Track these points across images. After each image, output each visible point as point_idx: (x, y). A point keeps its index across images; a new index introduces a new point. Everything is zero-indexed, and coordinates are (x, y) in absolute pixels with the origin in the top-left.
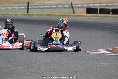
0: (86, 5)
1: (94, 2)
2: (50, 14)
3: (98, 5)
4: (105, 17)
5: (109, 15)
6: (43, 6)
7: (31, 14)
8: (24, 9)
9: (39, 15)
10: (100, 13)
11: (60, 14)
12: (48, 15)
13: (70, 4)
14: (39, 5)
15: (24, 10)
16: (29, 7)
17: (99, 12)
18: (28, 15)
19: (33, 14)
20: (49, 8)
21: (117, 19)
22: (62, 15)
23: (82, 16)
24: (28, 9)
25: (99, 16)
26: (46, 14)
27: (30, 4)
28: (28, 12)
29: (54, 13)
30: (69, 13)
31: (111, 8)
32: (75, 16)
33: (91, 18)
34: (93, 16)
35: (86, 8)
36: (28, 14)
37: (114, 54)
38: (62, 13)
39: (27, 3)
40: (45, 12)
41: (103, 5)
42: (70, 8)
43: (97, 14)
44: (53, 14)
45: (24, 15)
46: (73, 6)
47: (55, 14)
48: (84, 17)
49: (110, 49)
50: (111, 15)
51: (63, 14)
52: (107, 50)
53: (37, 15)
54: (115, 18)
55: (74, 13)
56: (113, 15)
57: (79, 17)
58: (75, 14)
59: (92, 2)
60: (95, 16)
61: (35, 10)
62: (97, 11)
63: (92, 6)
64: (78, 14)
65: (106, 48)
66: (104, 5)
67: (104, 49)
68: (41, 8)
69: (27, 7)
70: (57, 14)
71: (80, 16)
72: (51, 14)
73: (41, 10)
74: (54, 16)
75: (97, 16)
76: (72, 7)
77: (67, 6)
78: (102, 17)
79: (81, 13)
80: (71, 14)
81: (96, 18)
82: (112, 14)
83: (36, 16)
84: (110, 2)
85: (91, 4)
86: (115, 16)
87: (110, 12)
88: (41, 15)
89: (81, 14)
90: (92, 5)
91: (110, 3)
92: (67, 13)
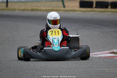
2: (35, 8)
4: (103, 12)
9: (21, 9)
10: (96, 7)
11: (48, 9)
12: (32, 10)
17: (94, 5)
18: (8, 10)
19: (13, 8)
23: (75, 11)
26: (30, 8)
28: (7, 6)
30: (58, 7)
32: (66, 11)
34: (88, 11)
36: (7, 8)
45: (3, 10)
49: (115, 52)
50: (109, 9)
51: (51, 8)
52: (111, 53)
53: (19, 10)
55: (64, 7)
56: (113, 10)
58: (66, 9)
60: (91, 11)
64: (70, 9)
65: (110, 50)
67: (106, 51)
70: (44, 8)
71: (72, 11)
72: (37, 8)
74: (40, 10)
78: (100, 12)
80: (61, 9)
81: (92, 13)
82: (111, 8)
83: (17, 11)
88: (24, 10)
89: (73, 9)
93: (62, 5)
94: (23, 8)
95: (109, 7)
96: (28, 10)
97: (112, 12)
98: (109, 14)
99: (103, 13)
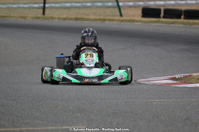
3: (162, 3)
5: (179, 20)
6: (71, 3)
9: (62, 18)
10: (164, 17)
11: (98, 18)
12: (76, 19)
16: (47, 5)
17: (162, 14)
18: (44, 19)
19: (52, 16)
21: (192, 26)
23: (134, 21)
24: (44, 8)
25: (163, 22)
26: (74, 17)
27: (47, 1)
28: (44, 13)
30: (113, 16)
32: (122, 21)
33: (148, 24)
34: (152, 22)
35: (141, 8)
36: (43, 16)
37: (183, 86)
38: (100, 15)
40: (73, 14)
41: (171, 4)
42: (115, 7)
43: (160, 17)
47: (88, 17)
48: (137, 23)
49: (177, 77)
50: (182, 20)
51: (102, 17)
52: (172, 79)
53: (59, 19)
54: (189, 26)
55: (121, 15)
56: (186, 21)
57: (129, 23)
58: (121, 18)
60: (156, 22)
61: (55, 9)
64: (128, 18)
65: (171, 76)
68: (66, 8)
69: (42, 5)
70: (93, 17)
71: (130, 21)
74: (88, 20)
76: (118, 5)
77: (110, 4)
78: (167, 23)
79: (133, 16)
80: (115, 18)
81: (157, 24)
82: (184, 18)
83: (56, 20)
85: (149, 1)
86: (188, 22)
88: (65, 19)
89: (132, 18)
92: (109, 16)
93: (119, 14)
94: (64, 16)
95: (183, 17)
96: (71, 19)
97: (184, 23)
98: (179, 27)
99: (172, 25)
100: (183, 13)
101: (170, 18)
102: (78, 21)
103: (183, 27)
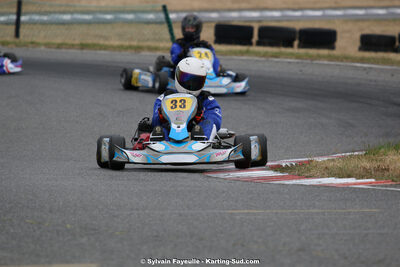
0: (214, 15)
1: (244, 5)
2: (90, 42)
3: (255, 14)
4: (276, 56)
5: (289, 50)
6: (72, 13)
7: (29, 40)
8: (7, 23)
9: (54, 44)
10: (259, 43)
11: (127, 43)
12: (83, 46)
13: (161, 8)
14: (57, 9)
15: (5, 27)
16: (23, 18)
17: (255, 37)
18: (17, 45)
19: (34, 39)
20: (88, 23)
21: (315, 62)
22: (130, 47)
24: (18, 23)
25: (257, 54)
26: (77, 42)
27: (24, 9)
28: (17, 34)
29: (106, 38)
30: (156, 40)
31: (298, 26)
33: (228, 57)
34: (235, 53)
35: (213, 25)
36: (17, 40)
37: (294, 182)
38: (131, 39)
39: (15, 5)
40: (76, 36)
41: (274, 17)
42: (161, 23)
43: (251, 44)
44: (102, 42)
45: (4, 44)
46: (172, 16)
47: (107, 43)
49: (284, 165)
50: (295, 50)
51: (135, 43)
52: (272, 167)
53: (48, 45)
54: (309, 61)
56: (303, 51)
59: (236, 6)
60: (242, 53)
61: (40, 27)
62: (251, 36)
63: (234, 17)
66: (276, 14)
68: (63, 23)
69: (14, 17)
70: (116, 43)
72: (96, 41)
73: (61, 27)
74: (105, 48)
75: (247, 52)
76: (167, 18)
77: (151, 16)
78: (265, 55)
80: (162, 45)
81: (244, 58)
82: (300, 46)
83: (43, 48)
84: (296, 6)
85: (230, 10)
86: (307, 54)
87: (294, 40)
88: (59, 46)
90: (235, 15)
91: (294, 10)
92: (148, 40)
93: (168, 36)
94: (59, 41)
95: (296, 43)
96: (72, 46)
97: (298, 57)
99: (275, 60)
100: (298, 36)
101: (271, 45)
102: (85, 51)
103: (298, 63)
